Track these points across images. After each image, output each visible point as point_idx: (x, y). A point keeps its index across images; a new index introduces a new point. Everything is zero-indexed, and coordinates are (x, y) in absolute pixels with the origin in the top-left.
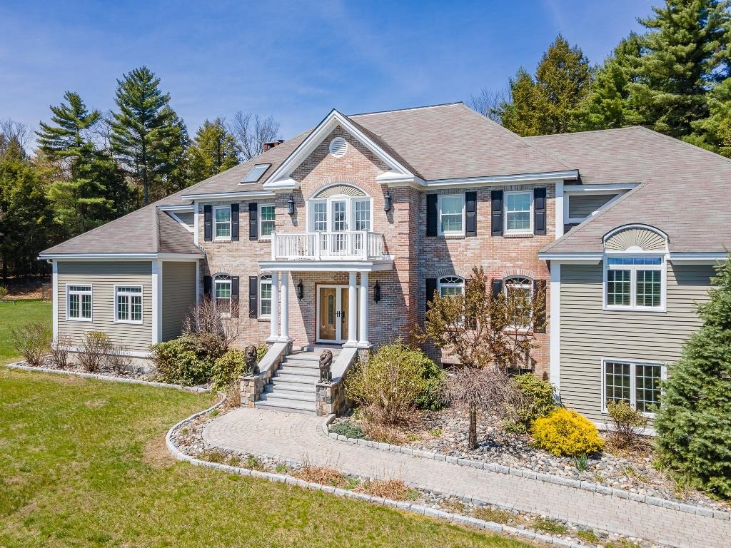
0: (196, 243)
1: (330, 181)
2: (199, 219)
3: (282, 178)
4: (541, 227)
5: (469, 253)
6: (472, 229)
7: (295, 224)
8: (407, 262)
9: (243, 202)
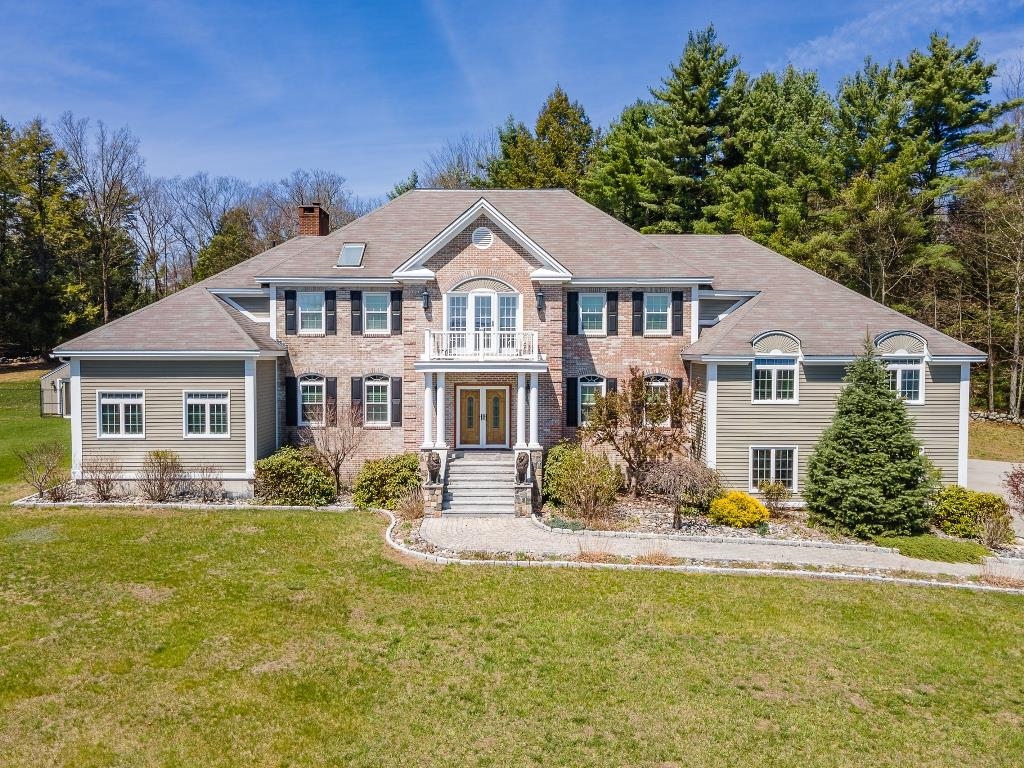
0: (273, 335)
1: (473, 274)
3: (414, 267)
4: (678, 329)
5: (610, 353)
6: (613, 329)
7: (429, 319)
8: (560, 362)
9: (342, 289)
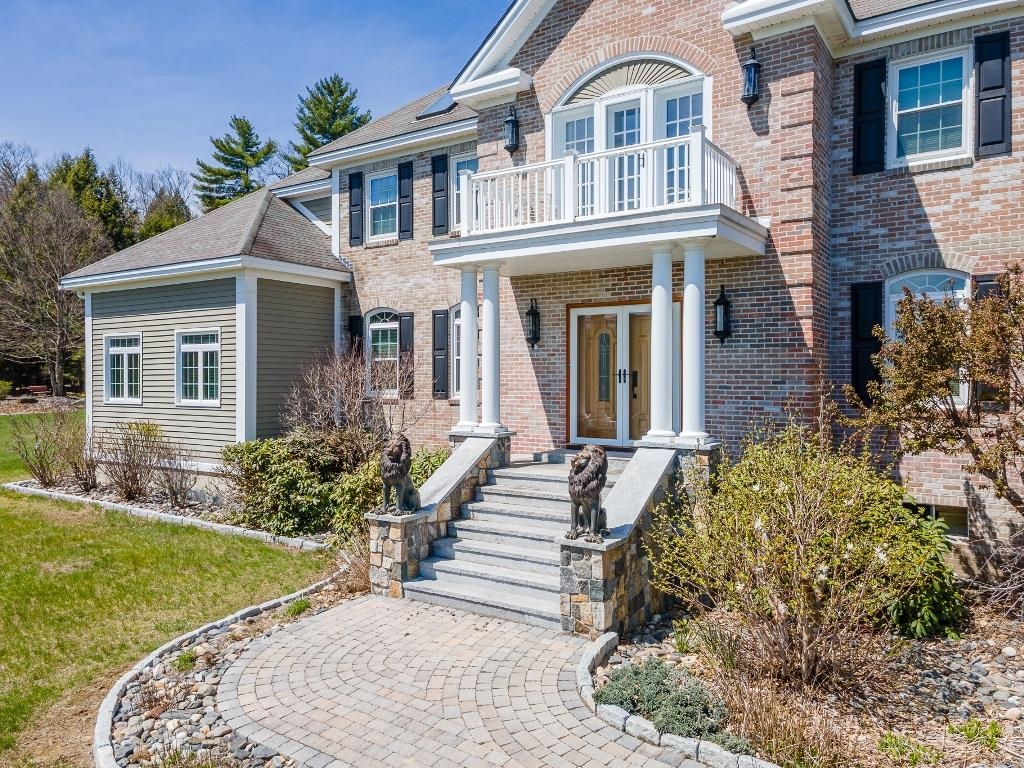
0: (336, 252)
1: (602, 57)
2: (339, 204)
3: (493, 69)
6: (995, 139)
8: (807, 230)
9: (421, 156)
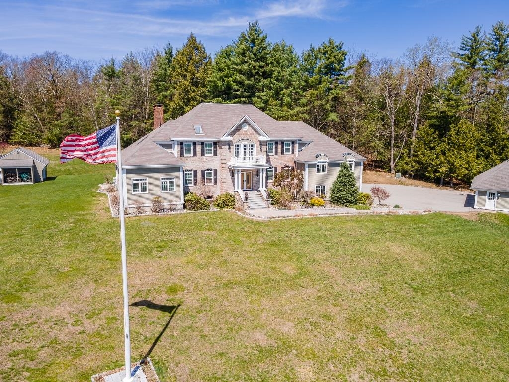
0: (177, 157)
1: (241, 138)
2: (177, 147)
3: (226, 136)
4: (293, 153)
5: (275, 160)
6: (276, 153)
7: (230, 152)
9: (198, 141)
